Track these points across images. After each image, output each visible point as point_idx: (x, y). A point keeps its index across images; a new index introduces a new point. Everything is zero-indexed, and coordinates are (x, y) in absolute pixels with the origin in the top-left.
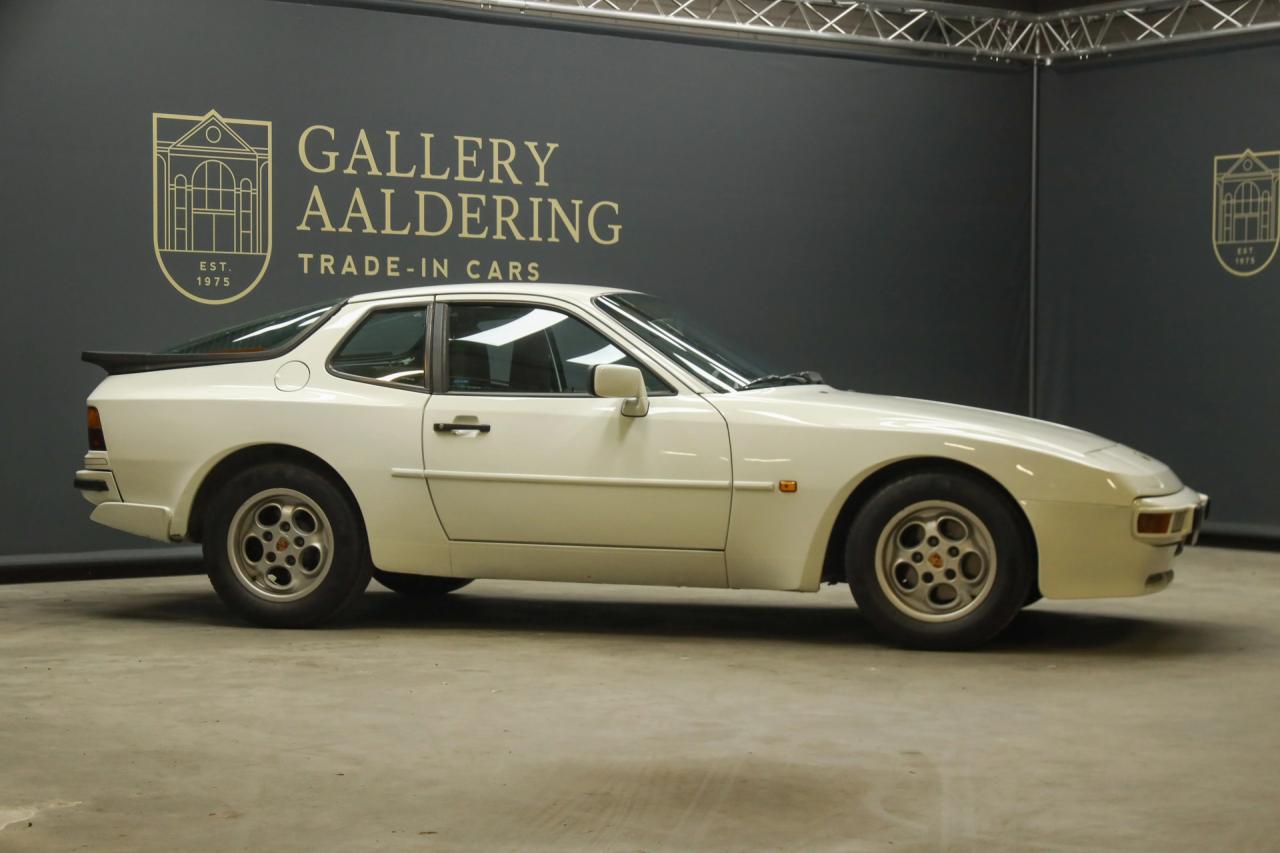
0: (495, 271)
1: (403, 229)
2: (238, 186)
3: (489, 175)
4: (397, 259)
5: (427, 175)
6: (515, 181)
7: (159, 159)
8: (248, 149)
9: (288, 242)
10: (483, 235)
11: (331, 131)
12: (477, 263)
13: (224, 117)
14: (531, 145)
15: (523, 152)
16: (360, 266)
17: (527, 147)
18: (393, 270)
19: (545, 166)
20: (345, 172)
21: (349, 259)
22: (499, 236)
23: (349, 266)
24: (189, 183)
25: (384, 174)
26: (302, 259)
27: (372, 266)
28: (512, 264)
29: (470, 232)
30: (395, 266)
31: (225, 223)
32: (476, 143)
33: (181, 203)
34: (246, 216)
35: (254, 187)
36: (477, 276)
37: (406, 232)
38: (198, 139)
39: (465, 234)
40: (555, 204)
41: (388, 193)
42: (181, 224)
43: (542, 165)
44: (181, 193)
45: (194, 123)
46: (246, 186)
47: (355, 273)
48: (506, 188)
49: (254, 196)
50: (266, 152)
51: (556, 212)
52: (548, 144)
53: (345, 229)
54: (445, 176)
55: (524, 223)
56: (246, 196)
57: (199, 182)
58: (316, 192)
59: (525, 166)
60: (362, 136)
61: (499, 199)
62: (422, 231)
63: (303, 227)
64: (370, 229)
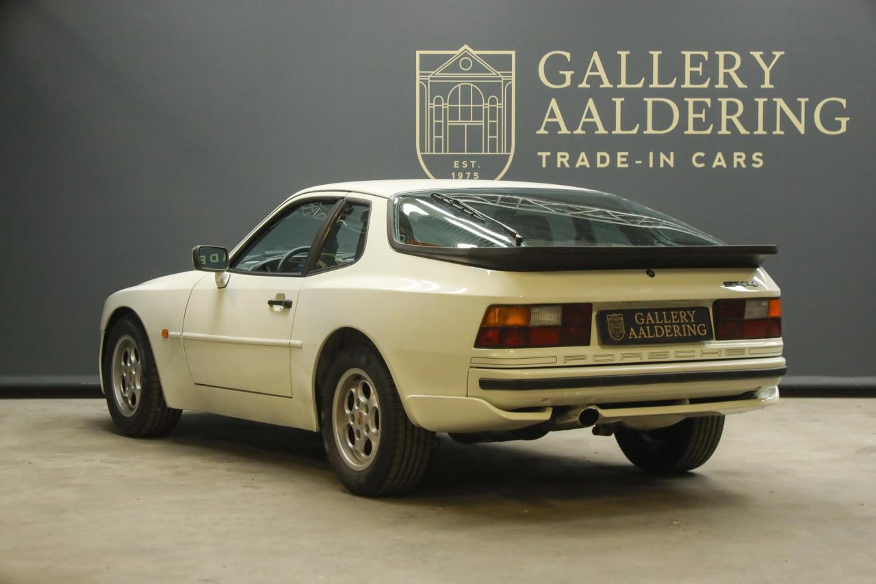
0: (719, 160)
1: (633, 129)
2: (486, 102)
3: (715, 81)
4: (627, 154)
5: (655, 84)
6: (740, 84)
7: (421, 85)
8: (494, 73)
9: (528, 144)
10: (709, 131)
11: (568, 55)
12: (702, 154)
13: (474, 49)
14: (757, 55)
15: (749, 62)
16: (592, 160)
17: (753, 57)
18: (622, 163)
19: (772, 72)
20: (580, 86)
21: (583, 155)
22: (724, 131)
23: (583, 160)
24: (445, 102)
25: (615, 86)
26: (541, 157)
27: (603, 160)
28: (736, 154)
29: (695, 128)
30: (625, 160)
31: (474, 131)
32: (702, 57)
33: (438, 117)
34: (493, 125)
35: (500, 102)
36: (702, 165)
37: (635, 131)
38: (454, 68)
39: (690, 131)
40: (780, 103)
41: (618, 101)
42: (439, 133)
43: (767, 71)
44: (438, 110)
45: (450, 56)
46: (493, 101)
47: (588, 166)
48: (732, 90)
49: (500, 110)
50: (511, 74)
51: (781, 109)
52: (774, 53)
53: (579, 131)
54: (672, 85)
55: (749, 119)
56: (493, 110)
57: (454, 100)
58: (554, 104)
59: (750, 72)
60: (596, 57)
61: (724, 101)
62: (650, 130)
63: (542, 131)
64: (601, 130)
